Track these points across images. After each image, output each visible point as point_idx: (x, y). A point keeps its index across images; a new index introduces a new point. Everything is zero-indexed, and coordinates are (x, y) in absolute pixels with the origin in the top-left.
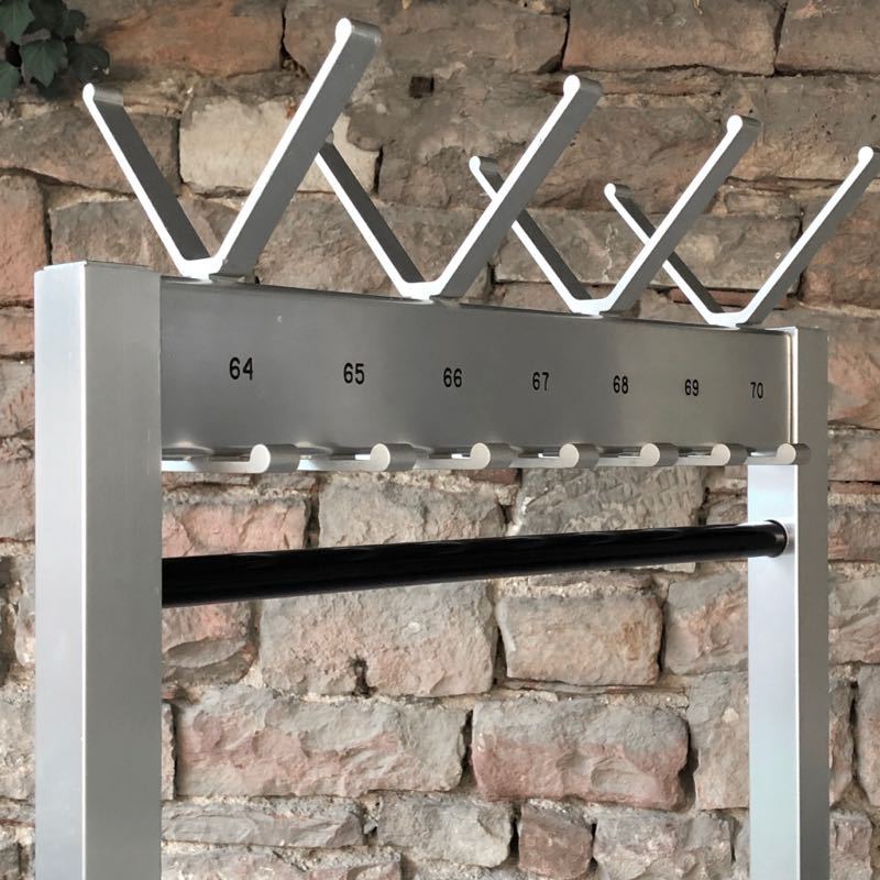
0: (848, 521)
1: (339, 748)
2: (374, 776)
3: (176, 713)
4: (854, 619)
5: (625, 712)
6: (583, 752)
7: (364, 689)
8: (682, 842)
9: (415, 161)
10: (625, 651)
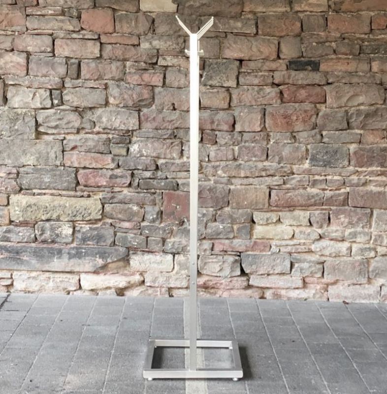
0: (264, 78)
1: (170, 120)
2: (176, 125)
3: (139, 113)
4: (265, 96)
5: (223, 114)
6: (215, 121)
7: (174, 109)
8: (233, 137)
9: (185, 6)
10: (223, 102)
